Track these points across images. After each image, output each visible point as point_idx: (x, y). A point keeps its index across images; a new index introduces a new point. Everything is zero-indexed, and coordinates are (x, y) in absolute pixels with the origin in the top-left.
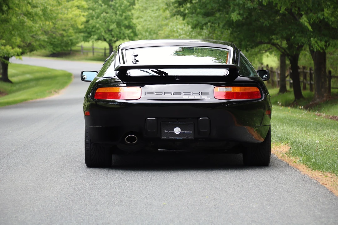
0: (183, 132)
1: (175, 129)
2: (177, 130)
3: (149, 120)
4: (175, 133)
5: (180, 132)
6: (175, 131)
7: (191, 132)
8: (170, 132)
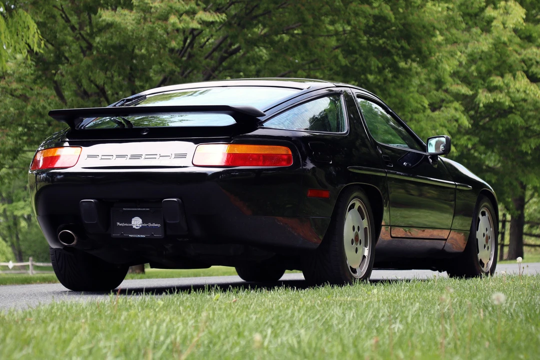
0: (145, 225)
1: (133, 219)
2: (136, 222)
3: (84, 204)
4: (134, 227)
5: (141, 226)
6: (132, 224)
7: (159, 225)
8: (126, 225)
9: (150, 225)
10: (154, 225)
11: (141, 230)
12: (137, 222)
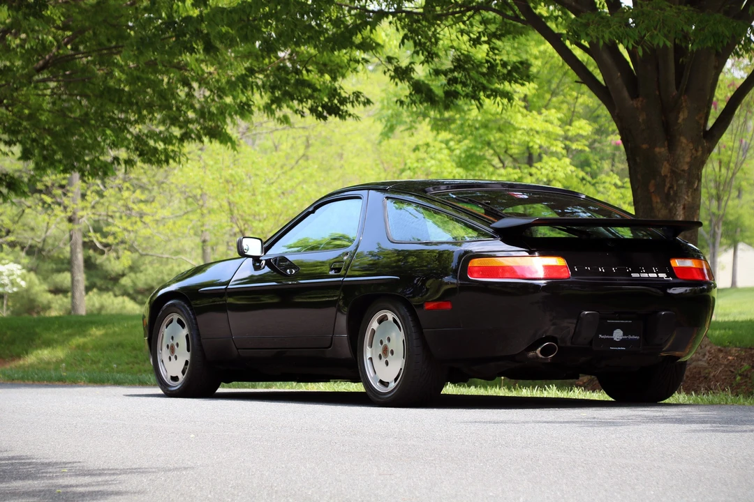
0: (626, 337)
1: (614, 331)
4: (615, 339)
5: (621, 338)
6: (614, 336)
7: (638, 337)
8: (608, 337)
9: (630, 337)
10: (634, 337)
11: (622, 342)
12: (618, 335)
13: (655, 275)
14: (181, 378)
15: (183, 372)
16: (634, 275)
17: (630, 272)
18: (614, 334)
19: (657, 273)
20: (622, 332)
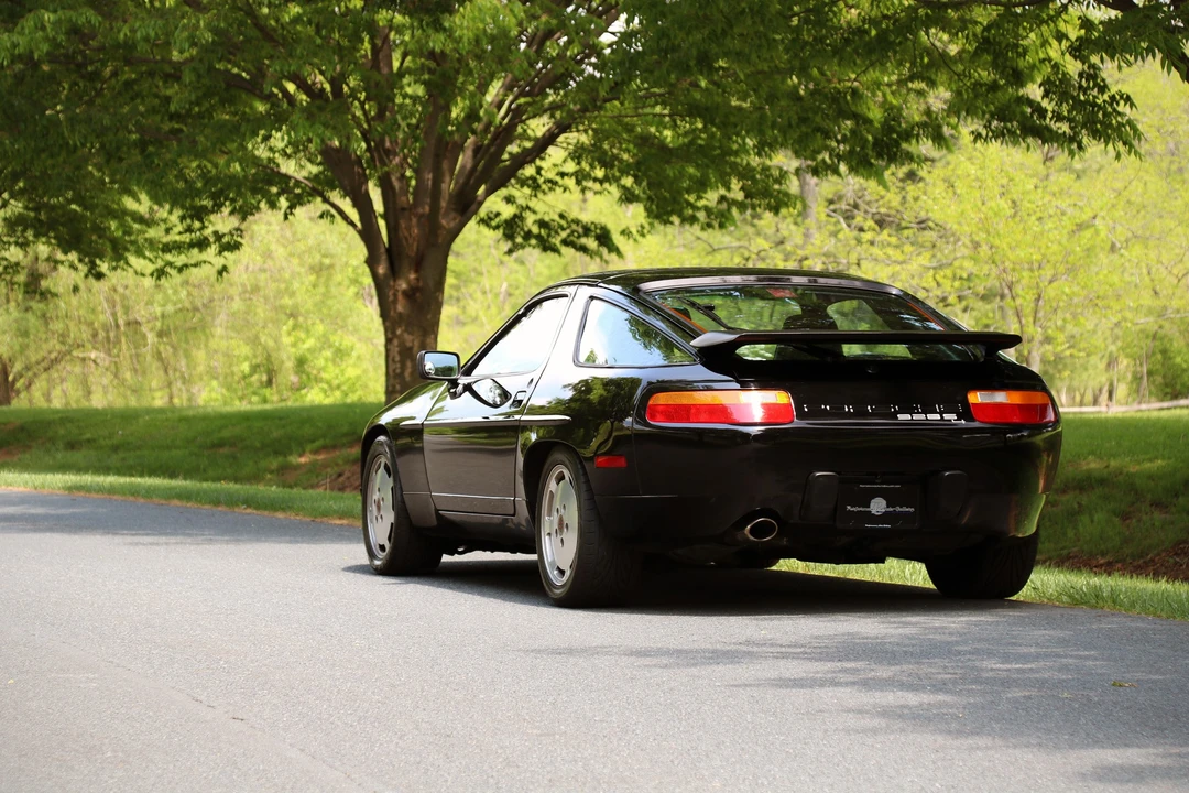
13: (938, 417)
14: (387, 546)
15: (389, 539)
16: (901, 417)
17: (896, 413)
18: (872, 505)
19: (941, 413)
20: (884, 503)
